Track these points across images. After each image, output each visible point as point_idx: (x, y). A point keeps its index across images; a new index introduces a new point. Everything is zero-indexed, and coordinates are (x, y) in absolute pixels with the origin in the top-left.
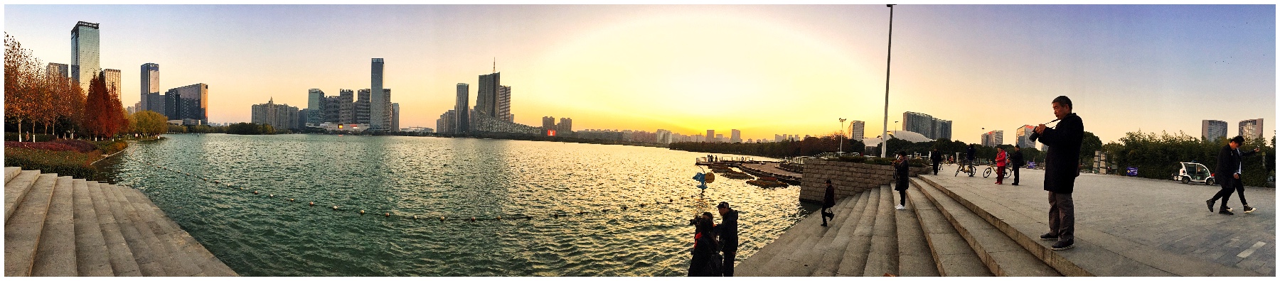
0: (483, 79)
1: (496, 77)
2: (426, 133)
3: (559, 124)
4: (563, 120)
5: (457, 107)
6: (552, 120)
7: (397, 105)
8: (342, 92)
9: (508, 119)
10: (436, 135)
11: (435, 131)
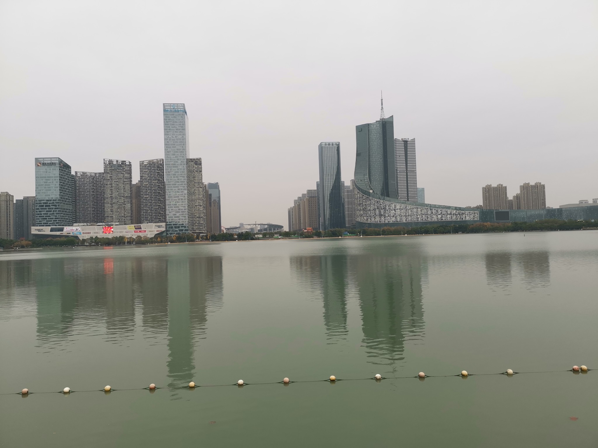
0: (363, 131)
1: (386, 125)
2: (270, 232)
3: (517, 197)
4: (525, 188)
5: (321, 185)
6: (501, 190)
7: (216, 186)
8: (110, 165)
9: (414, 196)
10: (287, 235)
11: (286, 229)
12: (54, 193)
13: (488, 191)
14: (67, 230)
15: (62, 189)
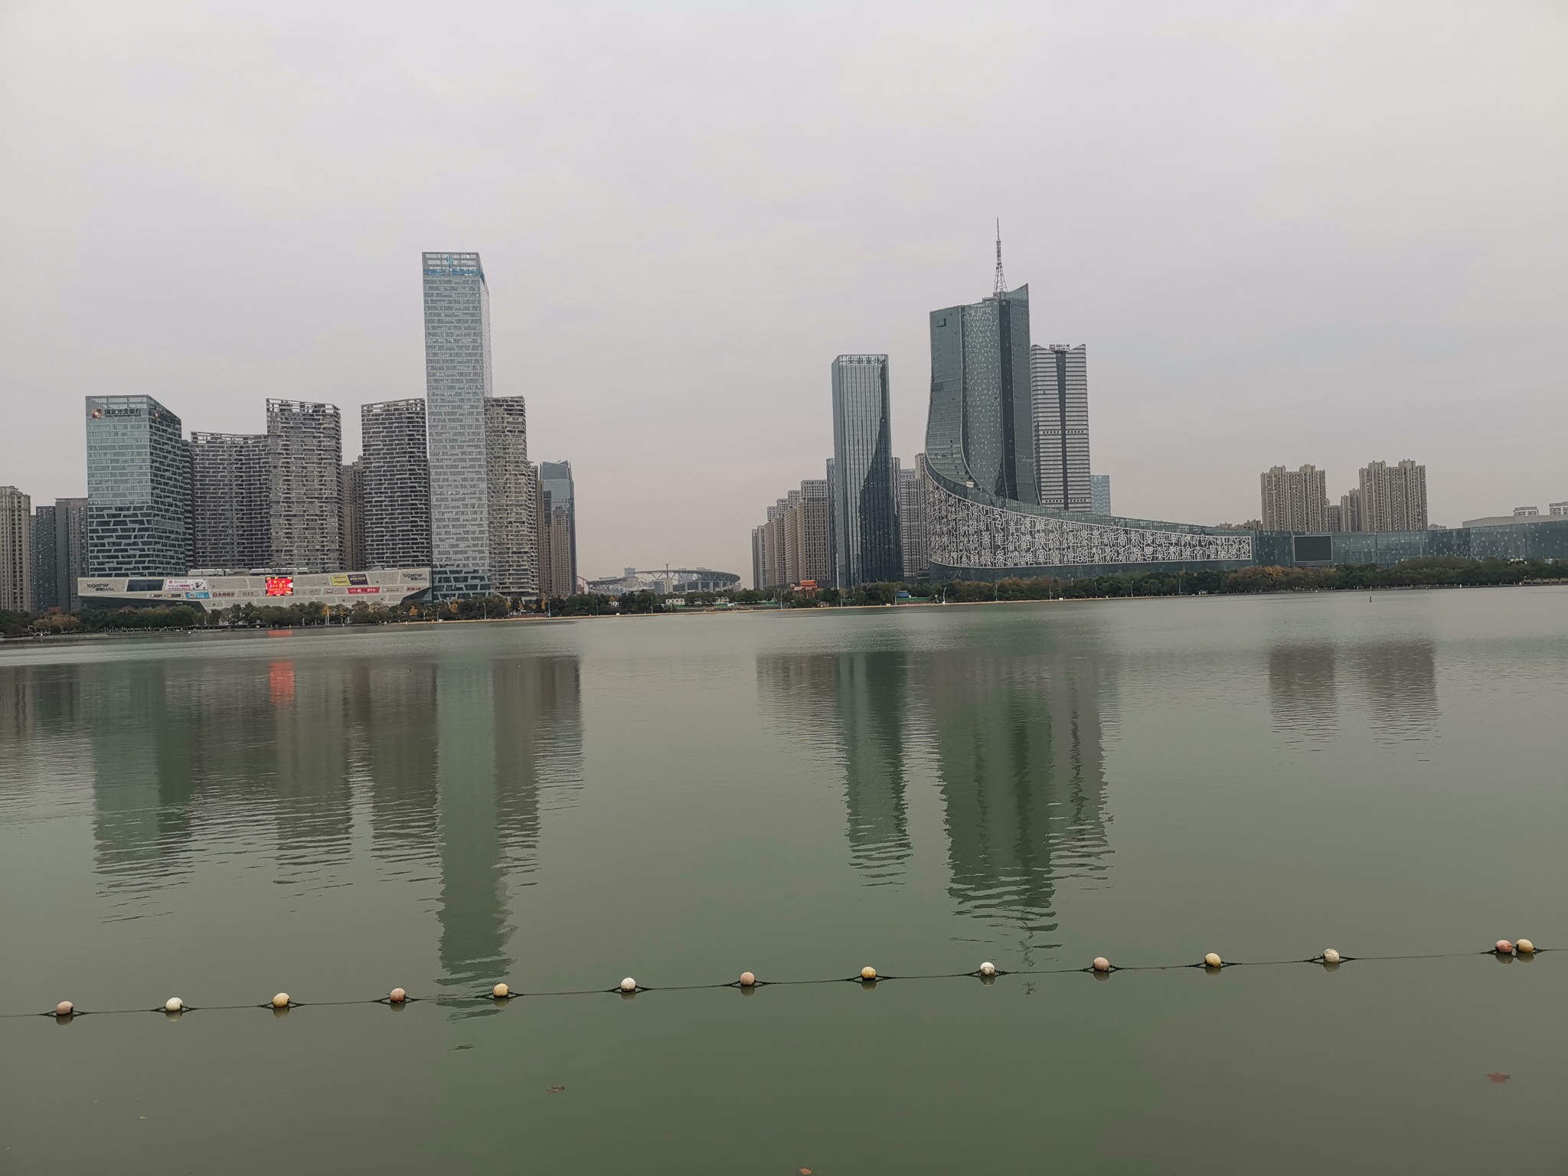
0: (948, 325)
1: (1010, 310)
2: (706, 592)
3: (1352, 500)
4: (1374, 474)
5: (838, 467)
6: (1311, 481)
7: (561, 471)
8: (282, 415)
9: (1082, 497)
10: (749, 599)
11: (747, 583)
12: (137, 490)
13: (1275, 483)
14: (172, 586)
15: (158, 478)
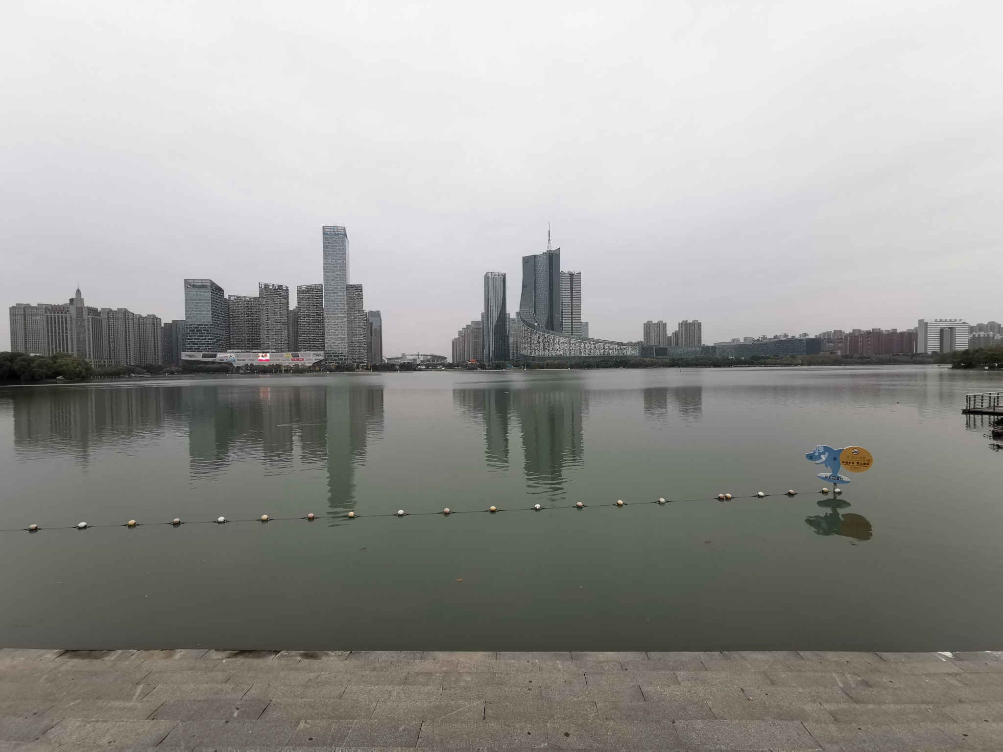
0: (529, 262)
1: (553, 257)
2: (433, 363)
3: (676, 334)
4: (683, 325)
5: (486, 316)
6: (662, 326)
7: (377, 314)
8: (265, 289)
9: (578, 330)
10: (450, 367)
11: (450, 360)
12: (206, 318)
13: (649, 327)
14: (220, 356)
15: (214, 313)
